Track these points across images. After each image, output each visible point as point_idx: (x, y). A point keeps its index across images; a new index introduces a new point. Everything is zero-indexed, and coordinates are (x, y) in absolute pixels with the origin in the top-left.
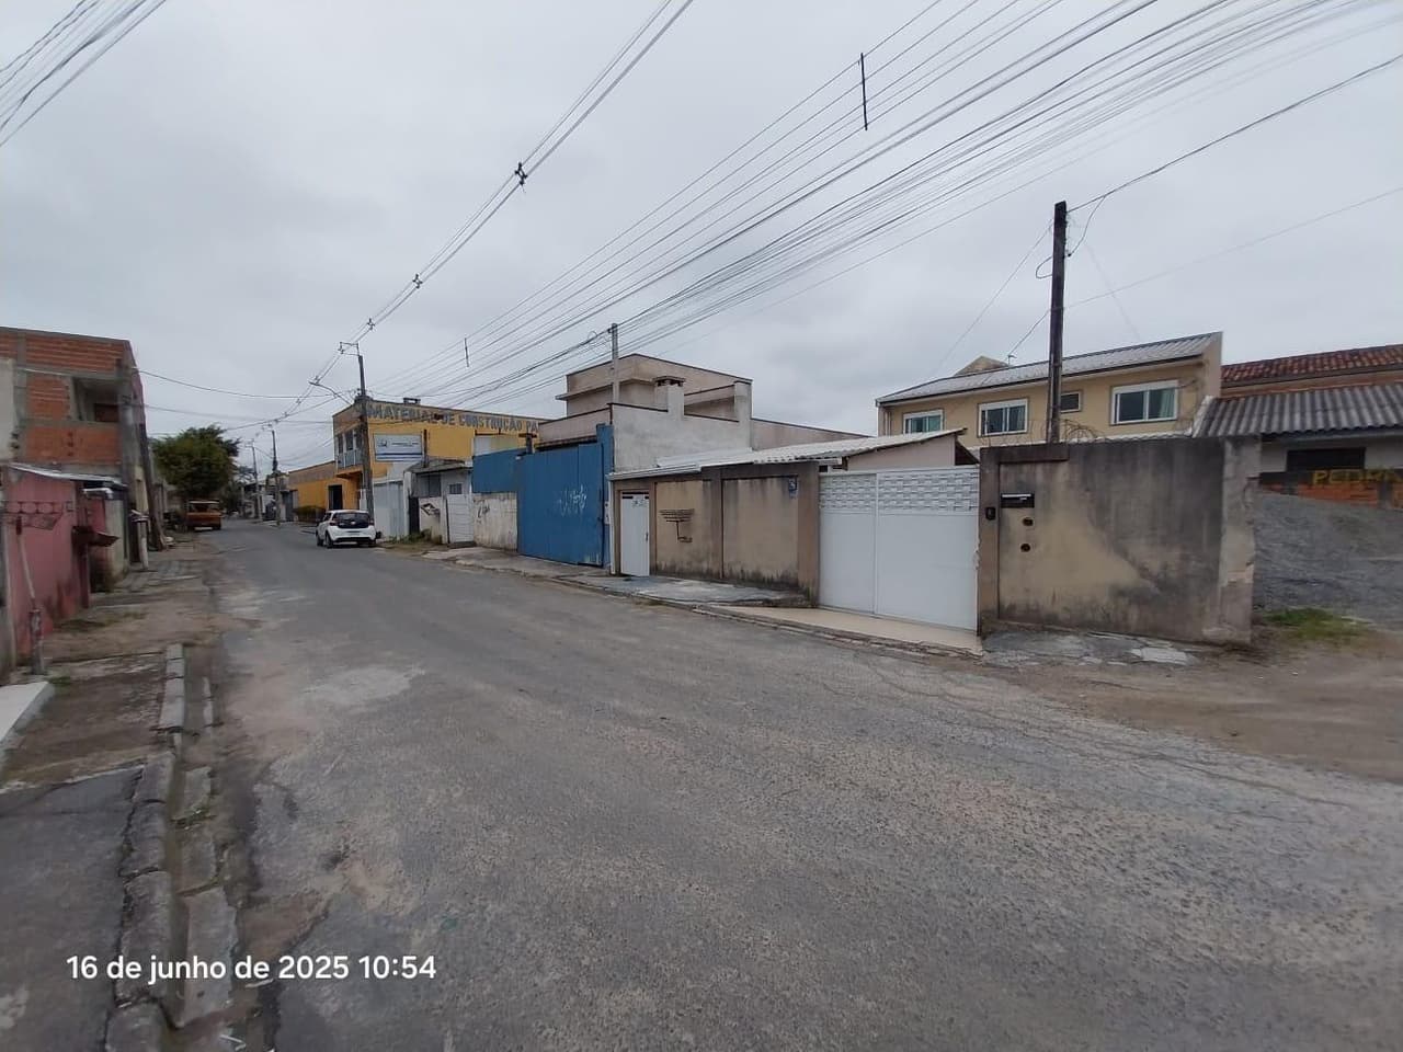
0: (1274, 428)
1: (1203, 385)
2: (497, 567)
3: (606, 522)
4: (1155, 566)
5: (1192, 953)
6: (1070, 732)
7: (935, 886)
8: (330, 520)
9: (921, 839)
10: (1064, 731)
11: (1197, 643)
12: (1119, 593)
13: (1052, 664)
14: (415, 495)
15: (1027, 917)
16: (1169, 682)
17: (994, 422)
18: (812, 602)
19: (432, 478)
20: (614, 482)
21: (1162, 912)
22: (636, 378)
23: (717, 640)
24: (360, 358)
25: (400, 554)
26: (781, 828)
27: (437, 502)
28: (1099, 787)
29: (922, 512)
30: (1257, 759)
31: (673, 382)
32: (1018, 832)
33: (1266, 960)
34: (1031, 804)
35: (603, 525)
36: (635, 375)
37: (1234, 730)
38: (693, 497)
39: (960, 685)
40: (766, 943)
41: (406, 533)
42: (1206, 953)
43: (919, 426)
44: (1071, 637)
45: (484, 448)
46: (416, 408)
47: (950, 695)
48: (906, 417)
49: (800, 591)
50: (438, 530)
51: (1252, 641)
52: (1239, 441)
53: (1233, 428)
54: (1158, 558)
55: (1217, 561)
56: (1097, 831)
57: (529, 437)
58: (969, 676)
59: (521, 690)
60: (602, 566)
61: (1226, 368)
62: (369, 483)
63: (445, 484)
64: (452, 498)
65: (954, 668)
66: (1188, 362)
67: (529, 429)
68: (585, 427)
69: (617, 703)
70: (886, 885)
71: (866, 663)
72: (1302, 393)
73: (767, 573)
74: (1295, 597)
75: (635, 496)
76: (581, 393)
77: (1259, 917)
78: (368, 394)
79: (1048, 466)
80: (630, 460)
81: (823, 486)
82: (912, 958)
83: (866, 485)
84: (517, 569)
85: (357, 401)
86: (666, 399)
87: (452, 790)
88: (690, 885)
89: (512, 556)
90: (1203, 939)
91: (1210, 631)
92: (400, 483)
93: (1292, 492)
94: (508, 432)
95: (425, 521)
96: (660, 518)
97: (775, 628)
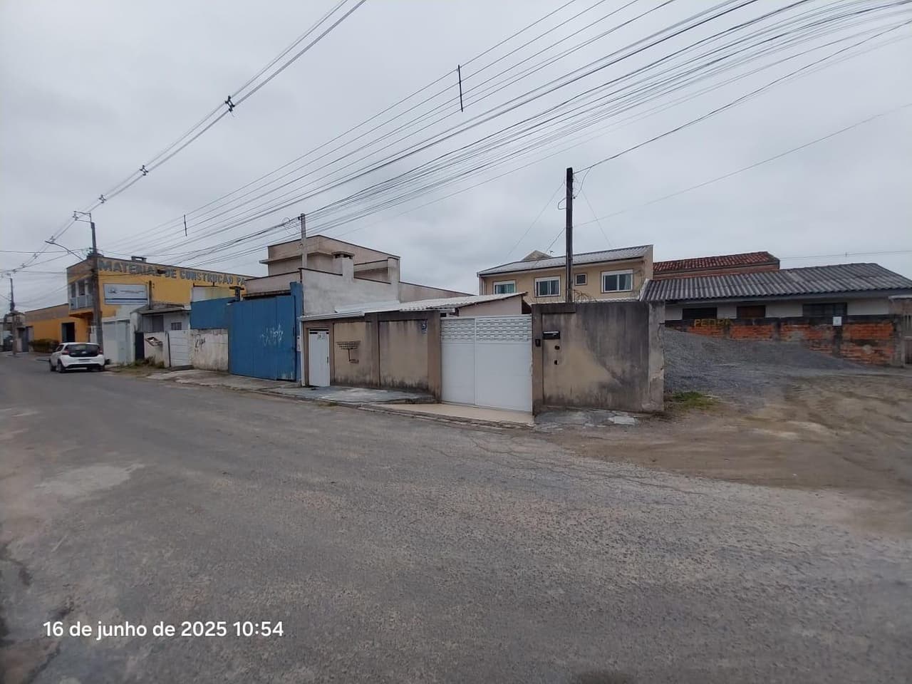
0: (676, 297)
1: (644, 272)
2: (211, 384)
3: (298, 350)
4: (618, 371)
5: (626, 582)
6: (575, 467)
7: (497, 566)
8: (63, 351)
9: (491, 540)
10: (572, 466)
11: (639, 412)
12: (602, 386)
13: (569, 429)
14: (141, 331)
15: (546, 576)
16: (626, 435)
17: (543, 289)
18: (438, 399)
19: (155, 317)
20: (304, 322)
21: (613, 562)
22: (319, 251)
23: (375, 426)
24: (93, 225)
25: (129, 376)
26: (407, 545)
27: (160, 336)
28: (588, 497)
29: (509, 342)
30: (664, 473)
31: (346, 256)
32: (544, 527)
33: (662, 581)
34: (552, 510)
35: (296, 352)
36: (319, 249)
37: (654, 459)
38: (359, 332)
39: (521, 445)
40: (392, 620)
41: (132, 359)
42: (634, 581)
43: (503, 290)
44: (580, 413)
45: (201, 296)
46: (142, 265)
47: (515, 452)
48: (495, 284)
49: (430, 392)
50: (161, 357)
51: (665, 410)
52: (655, 304)
53: (658, 296)
54: (620, 366)
55: (647, 368)
56: (585, 521)
57: (238, 289)
58: (526, 439)
59: (225, 473)
60: (295, 381)
61: (655, 264)
62: (99, 320)
63: (167, 322)
64: (173, 333)
65: (518, 435)
66: (637, 260)
67: (238, 284)
68: (282, 284)
69: (300, 475)
70: (469, 571)
71: (467, 436)
72: (689, 279)
73: (408, 382)
74: (686, 386)
75: (319, 332)
76: (278, 259)
77: (660, 558)
78: (100, 252)
79: (566, 315)
80: (315, 307)
81: (443, 326)
82: (481, 613)
83: (470, 325)
84: (228, 385)
85: (90, 257)
86: (341, 267)
87: (163, 551)
88: (344, 592)
89: (224, 375)
90: (633, 574)
91: (646, 406)
92: (127, 322)
93: (685, 330)
94: (222, 285)
95: (149, 351)
96: (337, 347)
97: (413, 417)
